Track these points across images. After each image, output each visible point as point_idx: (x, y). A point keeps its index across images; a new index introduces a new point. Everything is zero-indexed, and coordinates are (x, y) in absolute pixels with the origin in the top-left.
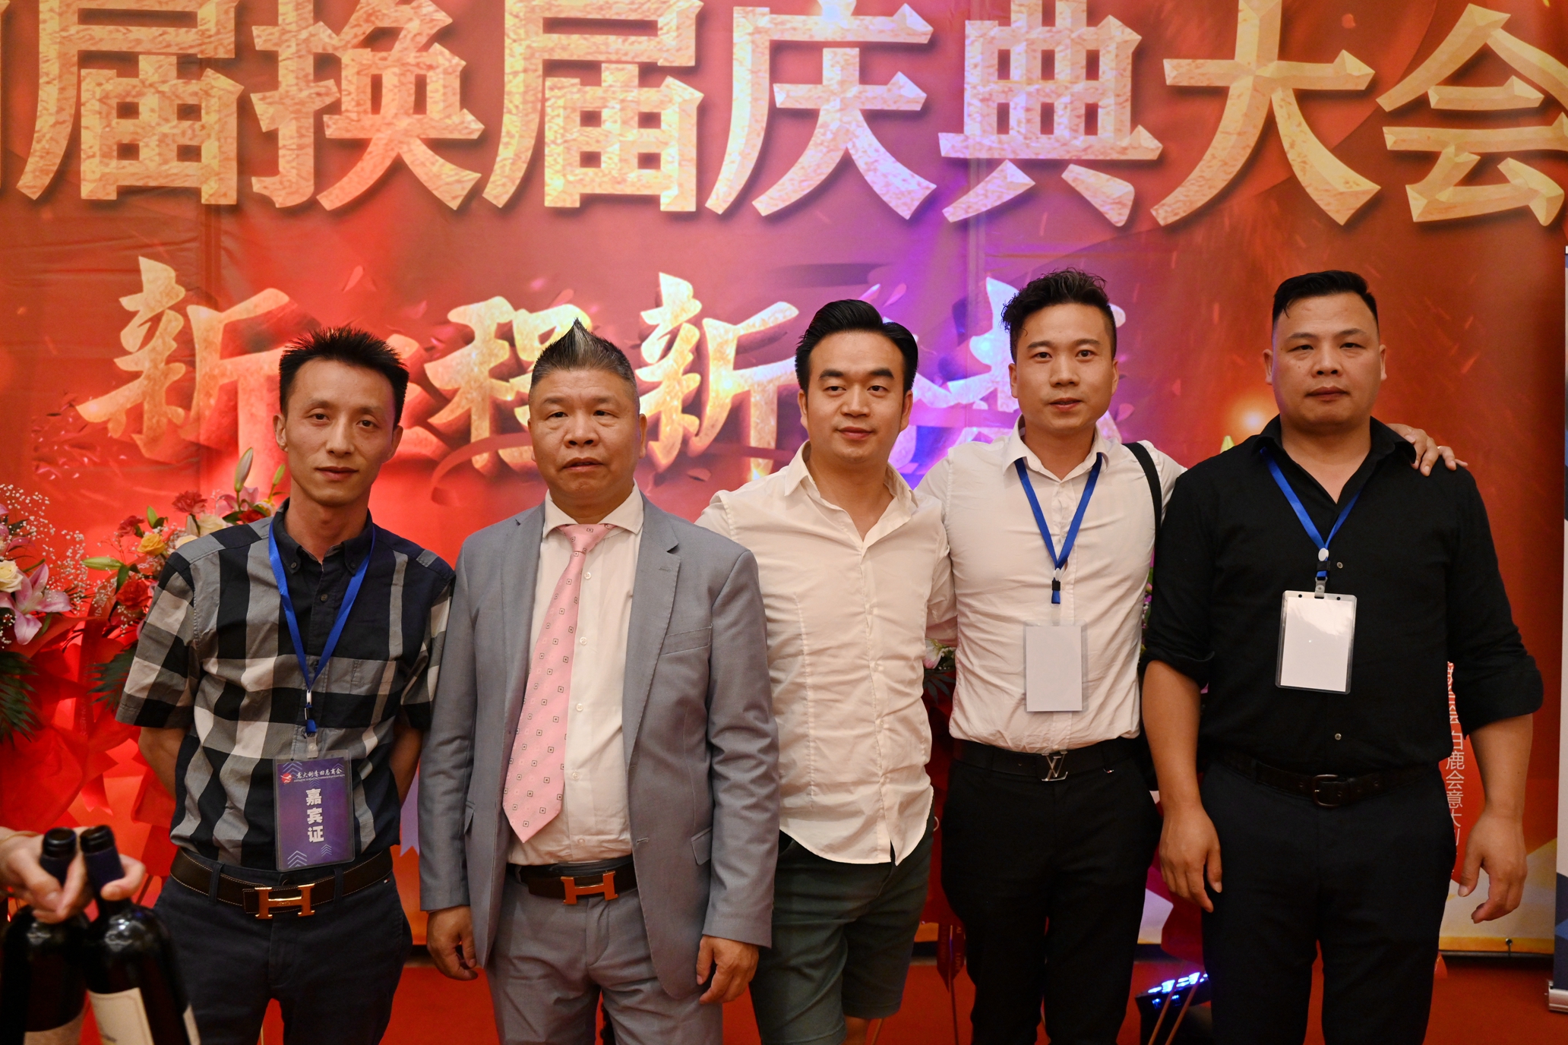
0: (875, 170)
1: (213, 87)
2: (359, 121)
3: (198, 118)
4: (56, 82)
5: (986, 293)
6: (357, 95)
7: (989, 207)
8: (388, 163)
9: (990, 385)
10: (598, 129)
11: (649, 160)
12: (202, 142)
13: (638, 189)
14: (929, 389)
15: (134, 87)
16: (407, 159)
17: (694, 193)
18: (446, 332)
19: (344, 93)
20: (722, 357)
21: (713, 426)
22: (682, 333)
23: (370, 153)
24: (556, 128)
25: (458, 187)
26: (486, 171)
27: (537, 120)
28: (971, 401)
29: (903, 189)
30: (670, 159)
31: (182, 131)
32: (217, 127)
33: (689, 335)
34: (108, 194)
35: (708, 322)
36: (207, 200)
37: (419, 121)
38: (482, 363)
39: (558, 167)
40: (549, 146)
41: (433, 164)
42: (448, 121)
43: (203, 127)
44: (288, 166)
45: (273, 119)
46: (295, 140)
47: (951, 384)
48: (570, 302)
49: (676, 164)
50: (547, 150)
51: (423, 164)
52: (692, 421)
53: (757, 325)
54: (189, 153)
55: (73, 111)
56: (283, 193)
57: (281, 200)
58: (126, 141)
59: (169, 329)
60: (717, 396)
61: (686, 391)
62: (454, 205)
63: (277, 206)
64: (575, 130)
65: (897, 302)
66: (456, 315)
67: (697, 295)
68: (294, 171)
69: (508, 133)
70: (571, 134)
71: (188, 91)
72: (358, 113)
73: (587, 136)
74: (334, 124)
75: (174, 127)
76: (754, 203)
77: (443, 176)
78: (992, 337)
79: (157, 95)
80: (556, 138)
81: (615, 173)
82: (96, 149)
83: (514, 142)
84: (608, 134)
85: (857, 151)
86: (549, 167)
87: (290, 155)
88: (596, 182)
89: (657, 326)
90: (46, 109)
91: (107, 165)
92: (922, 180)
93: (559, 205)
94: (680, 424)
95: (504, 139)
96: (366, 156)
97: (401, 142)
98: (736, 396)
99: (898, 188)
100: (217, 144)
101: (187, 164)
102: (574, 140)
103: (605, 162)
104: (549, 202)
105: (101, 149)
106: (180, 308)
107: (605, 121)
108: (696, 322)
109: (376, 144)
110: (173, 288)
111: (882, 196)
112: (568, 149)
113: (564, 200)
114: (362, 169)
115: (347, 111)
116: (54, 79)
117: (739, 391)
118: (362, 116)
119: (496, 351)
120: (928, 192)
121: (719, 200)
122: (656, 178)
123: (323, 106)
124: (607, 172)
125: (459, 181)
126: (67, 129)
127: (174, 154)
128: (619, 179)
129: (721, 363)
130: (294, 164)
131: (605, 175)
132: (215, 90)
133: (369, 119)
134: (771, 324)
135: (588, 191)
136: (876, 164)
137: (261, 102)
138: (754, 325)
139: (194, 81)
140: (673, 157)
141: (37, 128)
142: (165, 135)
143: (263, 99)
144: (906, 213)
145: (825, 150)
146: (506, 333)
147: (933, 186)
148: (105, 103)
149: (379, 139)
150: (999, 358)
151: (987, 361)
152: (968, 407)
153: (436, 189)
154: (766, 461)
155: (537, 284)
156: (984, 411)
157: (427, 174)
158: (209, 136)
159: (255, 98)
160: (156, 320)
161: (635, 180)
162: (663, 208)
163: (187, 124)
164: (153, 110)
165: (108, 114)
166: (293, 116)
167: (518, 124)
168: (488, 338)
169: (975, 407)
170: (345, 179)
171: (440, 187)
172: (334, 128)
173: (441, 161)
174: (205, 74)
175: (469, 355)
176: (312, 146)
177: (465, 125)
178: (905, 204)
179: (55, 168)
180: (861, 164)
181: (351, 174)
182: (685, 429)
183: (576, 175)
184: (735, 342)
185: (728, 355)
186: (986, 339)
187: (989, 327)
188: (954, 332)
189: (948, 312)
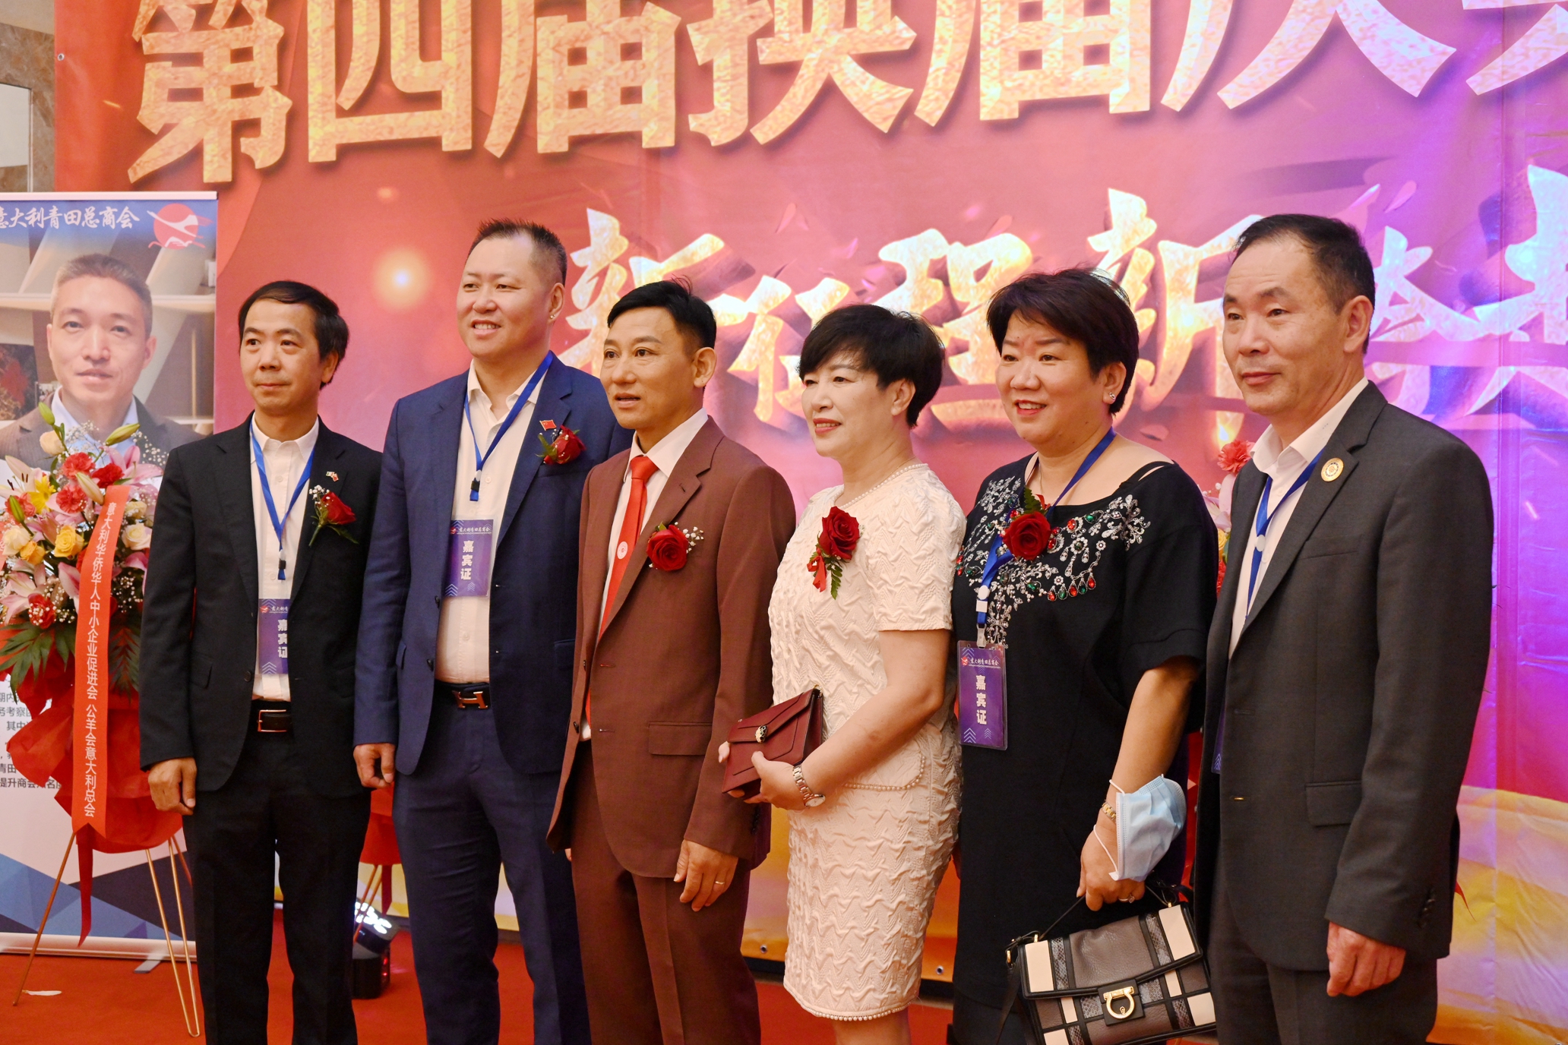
0: (1373, 37)
1: (652, 22)
2: (791, 41)
3: (639, 56)
4: (516, 35)
5: (1528, 187)
6: (789, 14)
7: (1532, 70)
8: (819, 86)
9: (1533, 308)
10: (1039, 23)
11: (1096, 54)
12: (644, 82)
13: (1084, 90)
14: (1447, 317)
15: (583, 31)
16: (838, 80)
17: (1148, 88)
18: (876, 273)
19: (777, 12)
20: (1181, 287)
21: (1171, 373)
22: (1134, 260)
23: (802, 76)
24: (992, 27)
25: (889, 106)
26: (918, 84)
27: (972, 20)
28: (1507, 331)
29: (1411, 58)
30: (1120, 50)
31: (623, 73)
32: (656, 64)
33: (1143, 262)
34: (560, 146)
35: (1164, 246)
36: (647, 143)
37: (849, 35)
39: (995, 73)
40: (985, 50)
41: (863, 82)
42: (879, 32)
43: (644, 66)
44: (723, 99)
45: (708, 50)
46: (729, 71)
47: (1477, 310)
48: (1006, 231)
49: (1127, 54)
50: (982, 54)
51: (853, 84)
52: (1146, 366)
53: (1224, 245)
54: (631, 95)
55: (530, 63)
56: (718, 129)
57: (719, 137)
58: (576, 89)
59: (614, 284)
60: (1175, 336)
62: (885, 127)
63: (713, 144)
64: (1013, 27)
65: (1403, 205)
66: (889, 253)
67: (1150, 214)
68: (729, 104)
69: (941, 38)
70: (1009, 32)
71: (628, 29)
72: (790, 32)
73: (1026, 33)
74: (768, 47)
75: (619, 69)
76: (1219, 94)
77: (874, 96)
78: (1536, 244)
79: (603, 37)
80: (992, 38)
81: (1058, 73)
82: (550, 100)
83: (948, 48)
84: (1049, 28)
85: (1349, 15)
86: (984, 74)
87: (725, 87)
88: (1037, 86)
89: (1106, 253)
90: (508, 63)
91: (559, 115)
92: (1436, 44)
93: (996, 117)
95: (937, 47)
96: (798, 81)
97: (832, 61)
98: (1197, 335)
99: (1403, 57)
100: (656, 82)
101: (629, 106)
102: (1013, 39)
103: (1046, 61)
104: (984, 115)
105: (554, 100)
106: (623, 261)
107: (1046, 12)
108: (1151, 245)
109: (807, 66)
110: (617, 239)
111: (1381, 70)
112: (1006, 50)
113: (1001, 111)
114: (795, 95)
115: (780, 32)
116: (514, 32)
117: (1202, 328)
118: (794, 36)
119: (928, 292)
120: (1444, 58)
121: (1176, 97)
122: (1105, 74)
123: (757, 29)
124: (1048, 73)
125: (890, 100)
126: (526, 82)
127: (618, 98)
128: (1063, 80)
129: (1181, 294)
130: (728, 97)
131: (1046, 77)
132: (655, 24)
133: (801, 39)
135: (1028, 97)
136: (1374, 29)
137: (696, 33)
138: (1219, 246)
139: (635, 18)
140: (1124, 47)
141: (501, 82)
142: (610, 79)
143: (698, 30)
144: (1415, 91)
145: (1308, 18)
146: (940, 272)
147: (1452, 50)
148: (557, 51)
149: (811, 60)
150: (1546, 271)
151: (1528, 277)
152: (1504, 338)
153: (867, 111)
154: (1235, 414)
155: (973, 212)
156: (1524, 344)
157: (857, 94)
158: (649, 74)
159: (691, 28)
160: (602, 274)
161: (1081, 79)
162: (1112, 110)
163: (630, 63)
164: (599, 54)
165: (561, 62)
166: (727, 44)
167: (952, 27)
168: (920, 278)
169: (1512, 338)
170: (778, 108)
171: (871, 107)
172: (769, 53)
173: (871, 78)
174: (645, 8)
175: (901, 297)
176: (746, 75)
177: (897, 34)
178: (1413, 77)
179: (516, 123)
180: (1354, 31)
181: (783, 102)
183: (1014, 80)
184: (1197, 268)
185: (1188, 285)
186: (1527, 247)
187: (1532, 232)
188: (1482, 240)
189: (1474, 215)
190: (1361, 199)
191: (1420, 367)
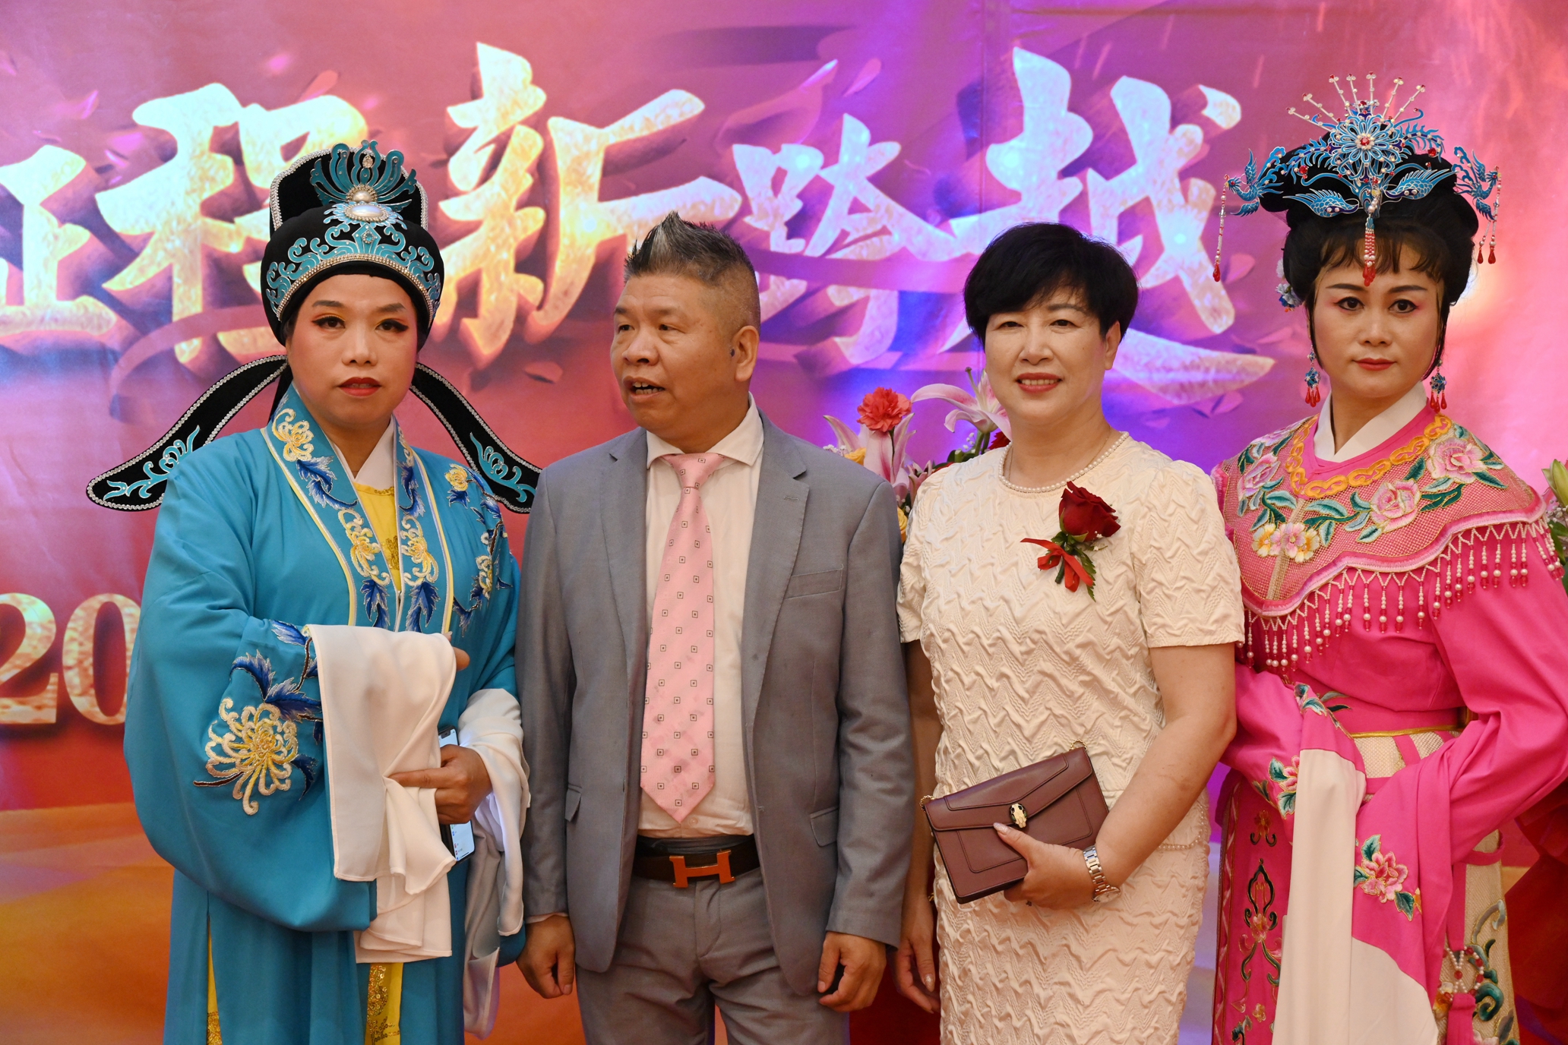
5: (1013, 74)
14: (920, 231)
18: (128, 142)
20: (580, 181)
21: (566, 293)
22: (514, 142)
33: (526, 145)
35: (556, 124)
38: (188, 193)
47: (955, 223)
48: (331, 92)
52: (530, 286)
53: (637, 127)
60: (572, 245)
61: (522, 237)
65: (865, 88)
66: (151, 114)
67: (537, 81)
78: (1023, 145)
89: (474, 130)
94: (512, 291)
98: (602, 245)
108: (538, 123)
117: (608, 235)
119: (212, 173)
129: (579, 189)
134: (660, 125)
138: (631, 128)
146: (228, 143)
150: (1034, 179)
151: (1013, 185)
155: (277, 63)
168: (198, 152)
175: (168, 178)
182: (520, 297)
184: (601, 155)
185: (589, 177)
186: (1012, 148)
187: (1018, 130)
188: (959, 137)
189: (951, 105)
190: (813, 77)
191: (887, 292)
